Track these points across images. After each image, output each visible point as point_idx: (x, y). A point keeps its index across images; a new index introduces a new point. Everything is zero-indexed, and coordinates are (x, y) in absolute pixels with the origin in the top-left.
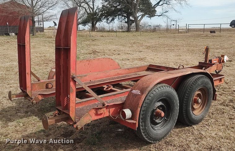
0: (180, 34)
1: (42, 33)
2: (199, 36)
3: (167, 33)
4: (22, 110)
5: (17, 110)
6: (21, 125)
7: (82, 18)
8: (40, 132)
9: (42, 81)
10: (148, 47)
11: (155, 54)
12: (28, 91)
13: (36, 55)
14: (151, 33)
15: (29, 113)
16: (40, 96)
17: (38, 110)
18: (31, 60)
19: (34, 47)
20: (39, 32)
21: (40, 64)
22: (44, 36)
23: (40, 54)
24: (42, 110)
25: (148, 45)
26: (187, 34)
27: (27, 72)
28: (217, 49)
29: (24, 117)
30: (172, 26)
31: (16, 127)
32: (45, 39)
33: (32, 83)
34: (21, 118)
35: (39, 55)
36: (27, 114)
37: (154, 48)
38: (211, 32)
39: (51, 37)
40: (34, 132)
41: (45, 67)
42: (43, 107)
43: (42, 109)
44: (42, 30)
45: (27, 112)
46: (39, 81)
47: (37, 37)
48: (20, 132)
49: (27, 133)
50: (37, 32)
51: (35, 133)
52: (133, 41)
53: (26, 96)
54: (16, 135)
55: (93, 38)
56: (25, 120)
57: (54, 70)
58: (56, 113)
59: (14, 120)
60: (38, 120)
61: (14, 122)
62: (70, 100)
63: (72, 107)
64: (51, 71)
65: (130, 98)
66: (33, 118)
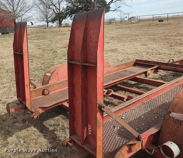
0: (133, 25)
2: (150, 25)
3: (122, 24)
6: (22, 141)
7: (51, 17)
10: (112, 38)
11: (122, 44)
12: (28, 104)
14: (109, 25)
15: (27, 122)
25: (112, 36)
26: (139, 24)
27: (26, 84)
28: (175, 36)
29: (23, 128)
30: (125, 18)
31: (16, 145)
38: (160, 21)
45: (24, 121)
46: (35, 88)
53: (25, 108)
55: (62, 33)
57: (49, 74)
58: (68, 141)
59: (13, 134)
60: (38, 133)
61: (13, 136)
62: (97, 137)
63: (99, 146)
64: (45, 75)
65: (170, 124)
66: (32, 130)
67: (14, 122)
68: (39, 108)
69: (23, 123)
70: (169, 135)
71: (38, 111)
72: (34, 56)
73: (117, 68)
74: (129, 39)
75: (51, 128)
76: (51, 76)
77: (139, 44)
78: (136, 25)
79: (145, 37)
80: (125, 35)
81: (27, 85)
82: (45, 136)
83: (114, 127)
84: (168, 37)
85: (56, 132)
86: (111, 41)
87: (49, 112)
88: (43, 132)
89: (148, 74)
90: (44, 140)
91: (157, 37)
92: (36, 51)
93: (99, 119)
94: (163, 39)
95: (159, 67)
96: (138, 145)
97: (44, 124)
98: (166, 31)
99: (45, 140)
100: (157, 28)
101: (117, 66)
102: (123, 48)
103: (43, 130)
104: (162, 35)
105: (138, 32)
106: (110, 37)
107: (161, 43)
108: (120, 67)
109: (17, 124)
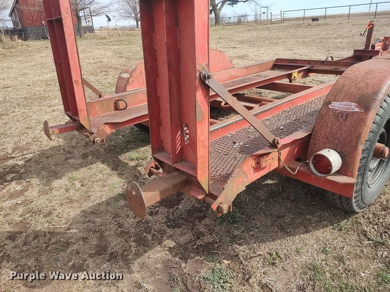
0: (273, 25)
1: (92, 34)
2: (299, 25)
3: (257, 25)
4: (76, 152)
5: (68, 153)
6: (78, 185)
8: (117, 199)
9: (106, 97)
10: (241, 42)
12: (83, 119)
13: (87, 61)
14: (237, 26)
15: (90, 157)
16: (107, 127)
17: (105, 150)
18: (82, 69)
19: (84, 51)
20: (88, 33)
21: (96, 73)
22: (94, 37)
23: (94, 59)
24: (111, 150)
25: (240, 39)
26: (283, 25)
28: (336, 38)
29: (81, 166)
30: (262, 14)
31: (67, 190)
32: (97, 41)
33: (89, 102)
34: (77, 169)
35: (93, 61)
36: (87, 159)
37: (251, 43)
38: (313, 20)
39: (105, 38)
40: (104, 199)
41: (104, 77)
42: (113, 143)
43: (113, 148)
44: (91, 29)
45: (85, 156)
46: (100, 96)
47: (87, 39)
48: (77, 201)
49: (90, 205)
50: (85, 32)
51: (108, 204)
52: (218, 37)
53: (81, 128)
54: (69, 210)
56: (83, 172)
57: (126, 76)
58: (152, 167)
59: (63, 175)
60: (109, 171)
61: (63, 178)
62: (198, 139)
63: (202, 157)
64: (120, 78)
65: (328, 121)
66: (98, 168)
67: (67, 159)
68: (105, 124)
69: (83, 158)
70: (324, 140)
71: (102, 129)
72: (110, 68)
73: (245, 70)
74: (266, 42)
75: (132, 164)
76: (129, 77)
77: (281, 49)
78: (278, 25)
79: (291, 40)
80: (261, 38)
81: (76, 82)
82: (120, 175)
83: (235, 143)
84: (324, 40)
85: (139, 168)
86: (240, 46)
87: (131, 142)
88: (117, 170)
89: (293, 77)
90: (118, 180)
91: (309, 39)
92: (114, 61)
93: (200, 104)
94: (317, 42)
95: (311, 67)
96: (273, 156)
97: (120, 158)
98: (323, 33)
99: (120, 179)
100: (309, 29)
101: (246, 68)
102: (257, 54)
103: (117, 167)
104: (316, 37)
105: (280, 34)
106: (237, 41)
107: (314, 47)
108: (250, 69)
109: (71, 161)
